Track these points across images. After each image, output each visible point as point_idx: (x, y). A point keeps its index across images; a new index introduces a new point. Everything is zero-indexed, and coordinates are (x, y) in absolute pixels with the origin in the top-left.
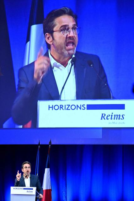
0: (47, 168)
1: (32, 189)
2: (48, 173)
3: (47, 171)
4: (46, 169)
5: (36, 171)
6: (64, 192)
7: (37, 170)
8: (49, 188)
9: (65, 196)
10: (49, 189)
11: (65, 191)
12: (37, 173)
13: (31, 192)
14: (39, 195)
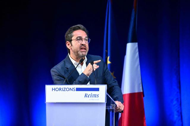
0: (132, 41)
1: (97, 90)
2: (134, 54)
3: (131, 48)
4: (129, 46)
5: (105, 51)
6: (175, 102)
7: (107, 49)
8: (138, 89)
9: (178, 111)
10: (136, 91)
11: (177, 100)
12: (107, 56)
13: (95, 96)
14: (114, 103)
